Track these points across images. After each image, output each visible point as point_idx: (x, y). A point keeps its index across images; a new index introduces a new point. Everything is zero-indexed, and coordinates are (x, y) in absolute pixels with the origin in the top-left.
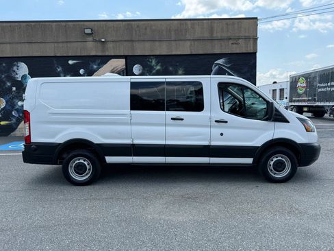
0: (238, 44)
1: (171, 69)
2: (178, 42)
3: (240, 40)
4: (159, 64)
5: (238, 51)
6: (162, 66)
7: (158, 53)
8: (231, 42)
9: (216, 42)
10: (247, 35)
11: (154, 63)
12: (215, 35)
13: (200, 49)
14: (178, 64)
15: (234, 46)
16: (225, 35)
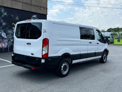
0: (41, 9)
1: (12, 16)
2: (16, 2)
3: (42, 8)
4: (6, 12)
5: (41, 13)
6: (7, 13)
7: (5, 6)
8: (38, 8)
9: (33, 6)
10: (44, 6)
11: (3, 11)
12: (32, 3)
13: (26, 8)
14: (16, 14)
15: (40, 10)
16: (36, 4)
